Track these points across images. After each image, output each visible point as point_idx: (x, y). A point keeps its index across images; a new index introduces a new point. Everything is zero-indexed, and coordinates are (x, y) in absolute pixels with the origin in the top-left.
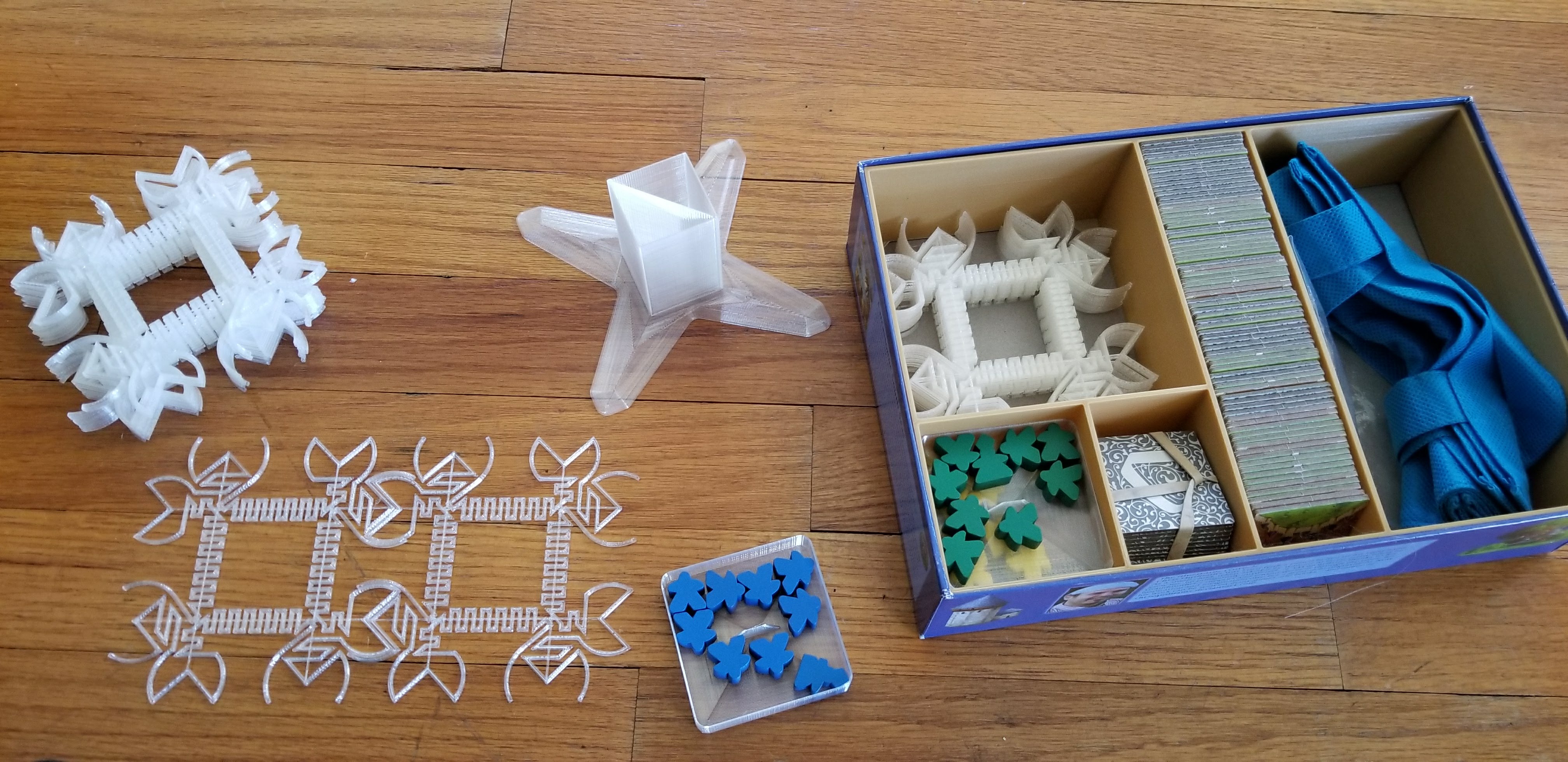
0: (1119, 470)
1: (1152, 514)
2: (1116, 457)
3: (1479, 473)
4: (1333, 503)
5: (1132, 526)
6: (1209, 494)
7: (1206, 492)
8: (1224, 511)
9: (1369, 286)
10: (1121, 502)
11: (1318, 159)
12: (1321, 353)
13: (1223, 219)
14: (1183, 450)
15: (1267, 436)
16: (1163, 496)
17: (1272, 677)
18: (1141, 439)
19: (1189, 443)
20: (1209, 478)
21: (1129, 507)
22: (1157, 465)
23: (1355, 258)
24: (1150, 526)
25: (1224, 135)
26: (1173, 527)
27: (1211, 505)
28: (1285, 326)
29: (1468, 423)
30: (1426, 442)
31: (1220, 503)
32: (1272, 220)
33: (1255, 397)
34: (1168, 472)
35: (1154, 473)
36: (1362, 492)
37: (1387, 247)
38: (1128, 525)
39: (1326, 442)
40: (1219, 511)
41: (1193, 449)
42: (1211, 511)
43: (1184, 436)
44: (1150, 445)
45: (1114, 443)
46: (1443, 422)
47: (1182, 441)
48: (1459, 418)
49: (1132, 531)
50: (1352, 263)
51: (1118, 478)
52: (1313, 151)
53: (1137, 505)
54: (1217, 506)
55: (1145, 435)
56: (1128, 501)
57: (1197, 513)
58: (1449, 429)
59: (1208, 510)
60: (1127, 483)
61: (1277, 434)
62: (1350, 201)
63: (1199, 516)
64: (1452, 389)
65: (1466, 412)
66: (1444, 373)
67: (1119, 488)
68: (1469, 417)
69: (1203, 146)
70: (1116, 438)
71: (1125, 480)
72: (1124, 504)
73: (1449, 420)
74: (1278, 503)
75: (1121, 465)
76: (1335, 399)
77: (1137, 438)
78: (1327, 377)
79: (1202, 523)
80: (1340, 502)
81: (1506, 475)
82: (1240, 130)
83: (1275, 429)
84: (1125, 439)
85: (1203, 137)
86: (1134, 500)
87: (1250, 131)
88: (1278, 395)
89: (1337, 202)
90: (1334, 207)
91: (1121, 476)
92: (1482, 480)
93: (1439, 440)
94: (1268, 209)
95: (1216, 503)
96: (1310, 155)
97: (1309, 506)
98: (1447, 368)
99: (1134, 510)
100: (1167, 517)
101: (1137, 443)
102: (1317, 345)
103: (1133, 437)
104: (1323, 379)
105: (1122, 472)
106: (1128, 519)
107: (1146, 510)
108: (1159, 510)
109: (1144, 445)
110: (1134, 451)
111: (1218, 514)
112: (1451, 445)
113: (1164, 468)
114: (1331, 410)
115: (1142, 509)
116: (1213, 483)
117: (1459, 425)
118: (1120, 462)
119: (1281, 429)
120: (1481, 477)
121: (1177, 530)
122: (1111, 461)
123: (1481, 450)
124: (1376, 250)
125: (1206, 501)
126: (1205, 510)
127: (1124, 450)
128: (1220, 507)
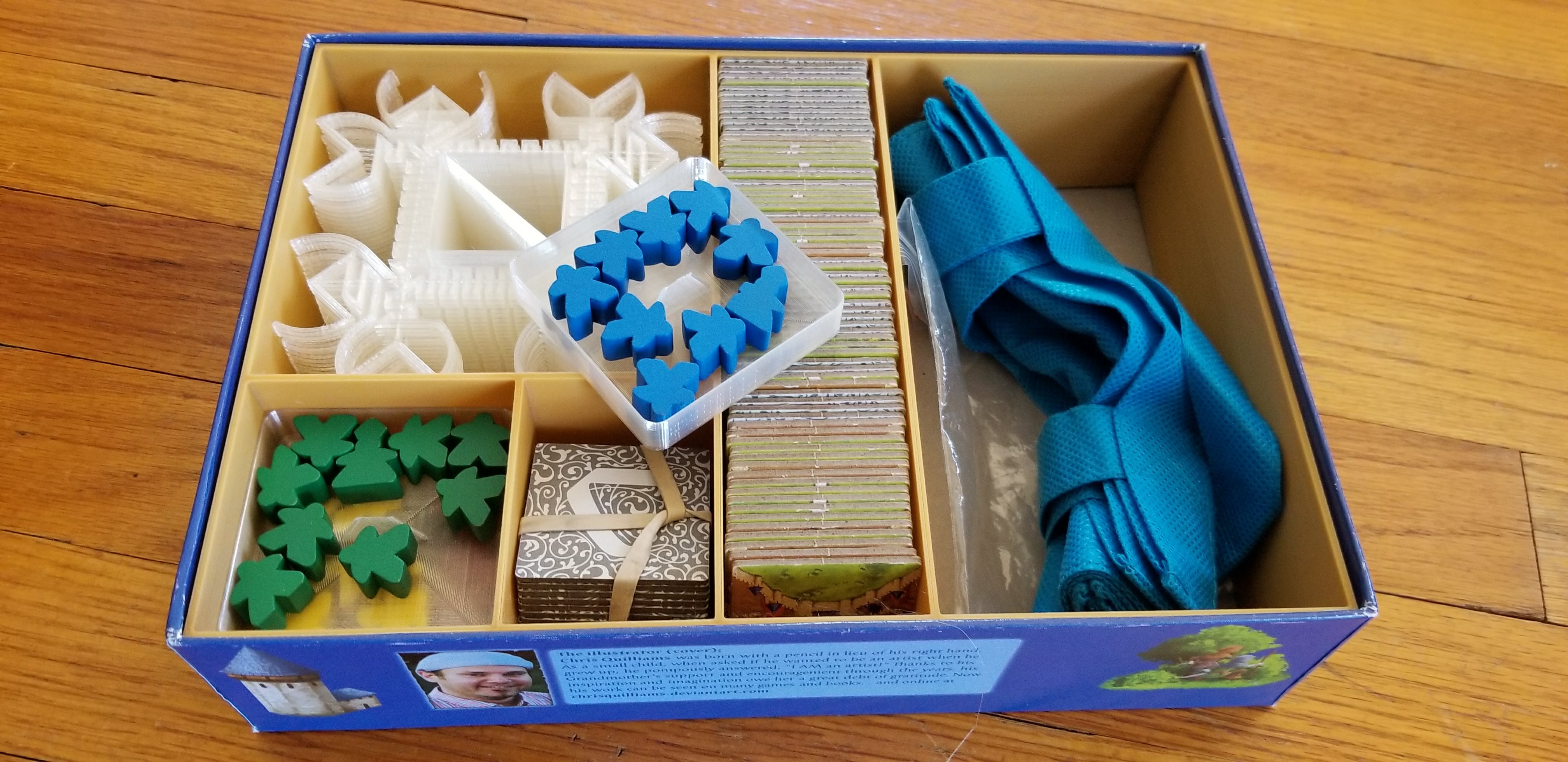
0: (565, 490)
1: (582, 554)
2: (571, 471)
3: (1120, 549)
4: (861, 562)
5: (540, 569)
6: (687, 536)
7: (684, 533)
8: (698, 562)
9: (1016, 278)
10: (544, 533)
11: (968, 103)
12: (900, 351)
13: (807, 161)
14: (679, 472)
15: (785, 455)
16: (615, 531)
18: (624, 451)
19: (693, 464)
20: (700, 514)
21: (552, 541)
22: (628, 489)
23: (997, 238)
24: (569, 571)
25: (841, 59)
26: (605, 576)
27: (681, 551)
28: (858, 307)
29: (1125, 480)
30: (1067, 507)
31: (698, 549)
32: (880, 173)
33: (783, 399)
34: (640, 500)
35: (619, 498)
36: (913, 551)
37: (1047, 227)
38: (535, 568)
39: (874, 472)
40: (692, 562)
41: (695, 473)
42: (679, 560)
43: (692, 454)
44: (633, 461)
45: (579, 452)
46: (1091, 476)
47: (683, 461)
48: (1113, 471)
49: (536, 576)
50: (991, 243)
51: (559, 500)
52: (961, 91)
53: (564, 540)
54: (690, 554)
55: (632, 448)
56: (554, 533)
57: (654, 560)
58: (1097, 486)
59: (674, 559)
60: (568, 507)
61: (800, 455)
62: (1002, 159)
63: (655, 564)
64: (1114, 431)
65: (1125, 465)
66: (1108, 409)
67: (551, 512)
68: (1128, 471)
69: (808, 70)
70: (586, 446)
71: (567, 504)
72: (547, 536)
73: (1099, 474)
74: (773, 553)
75: (572, 484)
76: (906, 414)
77: (618, 450)
78: (901, 384)
79: (655, 577)
80: (871, 561)
81: (1160, 556)
82: (866, 56)
83: (800, 446)
84: (597, 450)
85: (809, 59)
86: (566, 532)
87: (878, 59)
88: (819, 399)
89: (982, 154)
90: (976, 161)
91: (564, 497)
92: (1119, 560)
93: (1083, 502)
94: (878, 155)
95: (693, 550)
96: (956, 95)
97: (823, 563)
98: (1113, 402)
99: (556, 546)
100: (605, 562)
101: (615, 457)
102: (898, 338)
103: (612, 448)
104: (896, 385)
105: (569, 493)
106: (539, 559)
107: (576, 548)
108: (597, 549)
109: (624, 460)
110: (603, 466)
111: (687, 566)
112: (1094, 509)
113: (637, 494)
114: (895, 428)
115: (570, 547)
116: (702, 521)
117: (1112, 481)
118: (574, 478)
119: (810, 446)
120: (1121, 556)
121: (612, 582)
122: (560, 476)
123: (1134, 519)
124: (1029, 229)
125: (677, 546)
126: (669, 558)
127: (589, 464)
128: (696, 556)
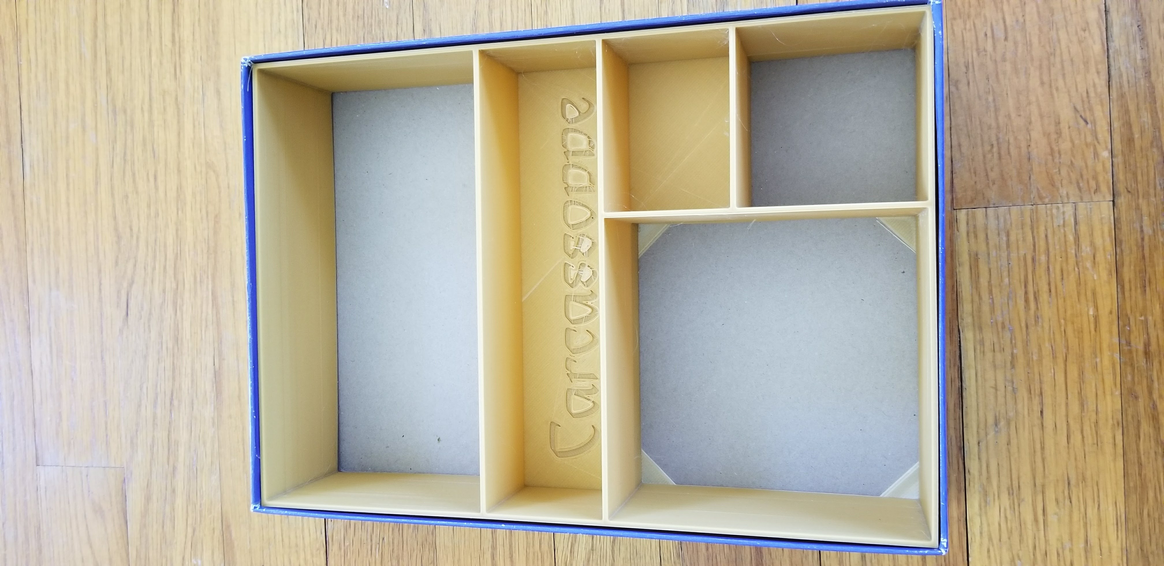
17: (1104, 275)
